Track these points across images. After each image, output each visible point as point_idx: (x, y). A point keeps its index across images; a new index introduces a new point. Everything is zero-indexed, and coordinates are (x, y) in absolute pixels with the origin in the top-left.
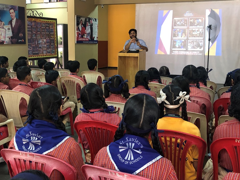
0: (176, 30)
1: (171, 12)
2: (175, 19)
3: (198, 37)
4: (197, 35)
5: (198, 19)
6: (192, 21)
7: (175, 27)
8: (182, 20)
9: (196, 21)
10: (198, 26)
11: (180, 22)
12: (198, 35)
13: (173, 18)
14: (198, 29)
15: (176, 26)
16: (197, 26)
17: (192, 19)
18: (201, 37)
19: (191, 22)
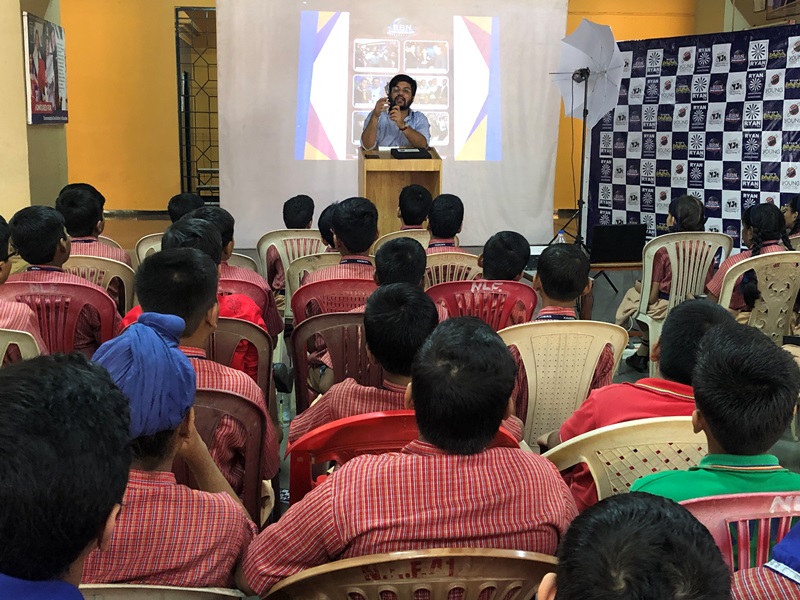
0: (364, 78)
1: (345, 17)
2: (357, 41)
3: (433, 102)
4: (429, 95)
6: (412, 50)
7: (358, 69)
8: (380, 47)
9: (425, 51)
10: (432, 68)
11: (376, 54)
13: (351, 38)
15: (362, 65)
16: (427, 66)
17: (413, 44)
18: (441, 103)
19: (409, 55)
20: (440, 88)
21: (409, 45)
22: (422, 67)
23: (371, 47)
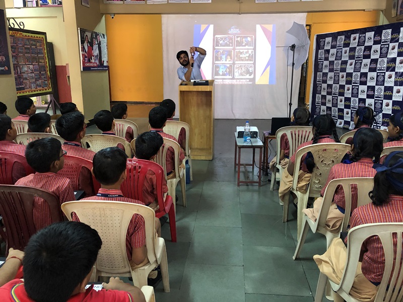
0: (219, 51)
1: (211, 27)
2: (216, 36)
3: (247, 60)
4: (245, 58)
5: (247, 37)
6: (239, 39)
7: (217, 48)
8: (225, 38)
9: (244, 39)
10: (247, 46)
11: (224, 41)
12: (247, 58)
13: (214, 35)
14: (246, 50)
15: (218, 46)
16: (245, 46)
17: (239, 37)
18: (250, 61)
19: (237, 41)
20: (250, 54)
21: (237, 37)
22: (243, 46)
23: (222, 39)
